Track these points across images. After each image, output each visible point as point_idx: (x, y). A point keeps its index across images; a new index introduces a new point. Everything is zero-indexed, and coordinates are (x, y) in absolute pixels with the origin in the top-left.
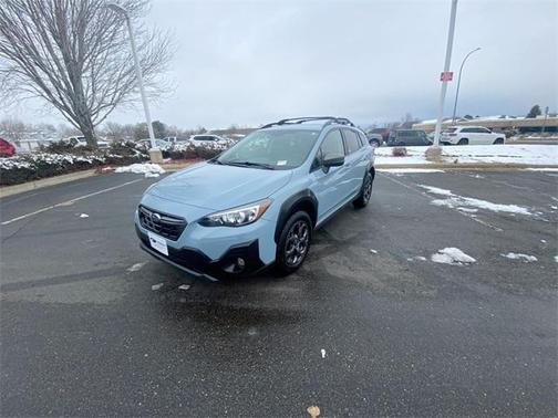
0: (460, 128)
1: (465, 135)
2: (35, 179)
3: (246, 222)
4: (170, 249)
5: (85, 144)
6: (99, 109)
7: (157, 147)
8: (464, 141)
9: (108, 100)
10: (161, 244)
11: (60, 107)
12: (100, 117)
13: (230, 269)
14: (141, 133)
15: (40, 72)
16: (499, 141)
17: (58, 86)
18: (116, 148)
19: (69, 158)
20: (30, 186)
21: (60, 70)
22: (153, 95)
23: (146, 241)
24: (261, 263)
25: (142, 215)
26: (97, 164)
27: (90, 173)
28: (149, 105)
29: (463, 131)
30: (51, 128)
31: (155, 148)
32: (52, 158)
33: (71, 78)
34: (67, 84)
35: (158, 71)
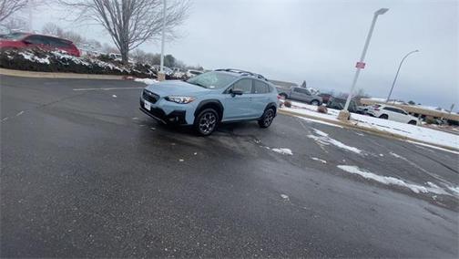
0: (384, 106)
1: (386, 112)
2: (90, 73)
3: (183, 102)
4: (152, 108)
5: (121, 60)
6: (135, 40)
7: (163, 71)
8: (385, 116)
9: (141, 36)
10: (148, 105)
11: (113, 34)
12: (134, 45)
13: (172, 120)
14: (156, 61)
15: (106, 11)
16: (413, 122)
17: (115, 22)
18: (139, 66)
19: (111, 66)
20: (85, 76)
21: (118, 11)
22: (169, 38)
23: (142, 104)
24: (185, 122)
25: (144, 93)
26: (125, 73)
27: (120, 78)
28: (165, 43)
29: (385, 108)
30: (98, 44)
31: (162, 72)
32: (101, 64)
33: (124, 17)
34: (120, 21)
35: (177, 24)
